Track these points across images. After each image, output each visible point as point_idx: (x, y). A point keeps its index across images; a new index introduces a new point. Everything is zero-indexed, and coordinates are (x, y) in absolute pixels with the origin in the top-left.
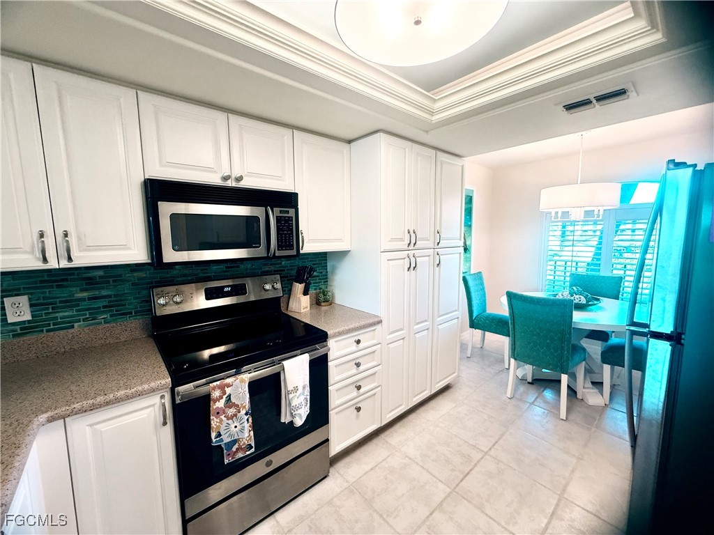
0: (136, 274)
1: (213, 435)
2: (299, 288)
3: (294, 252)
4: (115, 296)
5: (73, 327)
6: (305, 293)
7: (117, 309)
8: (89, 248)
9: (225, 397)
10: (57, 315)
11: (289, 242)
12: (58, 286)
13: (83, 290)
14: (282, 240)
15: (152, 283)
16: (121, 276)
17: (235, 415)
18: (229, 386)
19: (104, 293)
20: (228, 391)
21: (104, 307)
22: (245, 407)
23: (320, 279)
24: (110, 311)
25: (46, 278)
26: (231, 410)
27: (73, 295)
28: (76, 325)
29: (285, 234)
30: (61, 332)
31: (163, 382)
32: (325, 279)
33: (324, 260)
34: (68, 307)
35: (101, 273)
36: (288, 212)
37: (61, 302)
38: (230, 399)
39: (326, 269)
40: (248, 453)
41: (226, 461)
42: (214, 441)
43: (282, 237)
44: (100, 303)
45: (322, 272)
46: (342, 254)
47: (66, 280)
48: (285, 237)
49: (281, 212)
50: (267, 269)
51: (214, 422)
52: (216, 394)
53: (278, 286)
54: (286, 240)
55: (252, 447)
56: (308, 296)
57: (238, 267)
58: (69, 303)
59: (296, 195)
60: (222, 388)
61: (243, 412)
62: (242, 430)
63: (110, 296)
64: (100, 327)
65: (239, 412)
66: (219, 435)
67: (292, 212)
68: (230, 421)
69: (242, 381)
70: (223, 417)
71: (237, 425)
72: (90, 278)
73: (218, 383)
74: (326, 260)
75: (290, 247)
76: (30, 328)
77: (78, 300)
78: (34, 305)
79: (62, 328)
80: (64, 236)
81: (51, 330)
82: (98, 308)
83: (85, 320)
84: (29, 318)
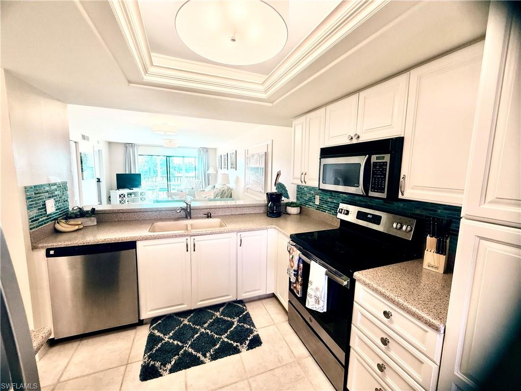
3: (384, 195)
8: (309, 179)
9: (292, 255)
10: (323, 205)
11: (381, 185)
12: (325, 194)
18: (294, 251)
21: (334, 207)
26: (292, 263)
27: (327, 199)
28: (326, 211)
29: (379, 178)
34: (326, 203)
36: (383, 158)
38: (293, 258)
44: (332, 205)
48: (378, 181)
49: (377, 158)
52: (291, 251)
54: (378, 183)
55: (299, 294)
56: (444, 256)
63: (335, 203)
64: (331, 216)
67: (389, 157)
68: (291, 268)
69: (297, 253)
73: (293, 247)
76: (319, 208)
77: (328, 202)
78: (320, 200)
79: (324, 211)
80: (305, 174)
81: (322, 211)
82: (331, 207)
83: (328, 211)
84: (319, 204)
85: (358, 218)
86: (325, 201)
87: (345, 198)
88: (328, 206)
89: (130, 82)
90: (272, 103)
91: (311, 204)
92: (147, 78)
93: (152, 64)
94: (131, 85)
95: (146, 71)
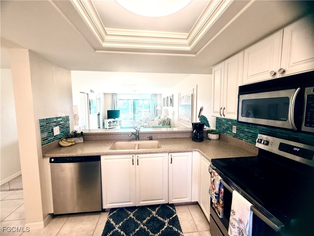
4: (254, 133)
5: (242, 140)
8: (228, 113)
9: (213, 178)
10: (240, 134)
12: (242, 125)
13: (246, 128)
14: (311, 117)
15: (266, 132)
19: (252, 131)
20: (215, 177)
21: (250, 136)
22: (215, 190)
24: (252, 139)
26: (214, 186)
27: (244, 129)
28: (243, 139)
34: (243, 133)
38: (214, 181)
52: (212, 175)
60: (214, 174)
63: (252, 133)
64: (249, 143)
69: (218, 178)
70: (211, 185)
71: (213, 194)
73: (214, 171)
76: (235, 136)
77: (245, 131)
78: (237, 129)
79: (240, 139)
80: (224, 109)
81: (238, 138)
82: (249, 136)
83: (245, 139)
84: (236, 133)
85: (280, 149)
86: (242, 131)
87: (262, 129)
88: (244, 135)
89: (95, 50)
90: (195, 54)
91: (229, 132)
92: (105, 45)
93: (106, 34)
94: (96, 51)
95: (103, 40)
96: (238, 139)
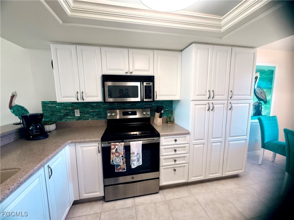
0: (104, 105)
1: (111, 160)
2: (157, 114)
3: (151, 100)
4: (99, 112)
5: (88, 119)
6: (160, 117)
7: (99, 116)
8: (87, 97)
9: (115, 149)
10: (85, 116)
11: (150, 96)
12: (86, 108)
13: (91, 109)
14: (147, 95)
15: (108, 108)
16: (100, 106)
17: (119, 156)
18: (117, 145)
19: (96, 110)
20: (117, 147)
22: (121, 154)
23: (169, 112)
24: (98, 116)
25: (83, 105)
26: (117, 154)
27: (88, 110)
28: (89, 119)
29: (148, 93)
30: (86, 120)
31: (99, 139)
32: (172, 112)
33: (171, 104)
34: (88, 114)
35: (95, 104)
36: (150, 84)
37: (86, 112)
38: (117, 150)
39: (172, 108)
40: (123, 171)
41: (116, 171)
42: (111, 162)
43: (147, 94)
44: (95, 114)
45: (170, 109)
46: (178, 101)
47: (87, 106)
49: (146, 84)
50: (146, 106)
51: (112, 156)
52: (112, 147)
53: (149, 113)
54: (148, 95)
55: (125, 170)
56: (161, 118)
57: (136, 105)
58: (88, 113)
59: (153, 77)
60: (115, 145)
61: (121, 156)
62: (120, 162)
63: (97, 112)
64: (95, 120)
65: (120, 155)
66: (113, 161)
67: (151, 84)
68: (116, 158)
69: (121, 145)
70: (114, 155)
71: (119, 160)
72: (93, 106)
73: (114, 143)
74: (172, 104)
75: (150, 98)
77: (90, 112)
80: (82, 93)
83: (91, 118)
84: (80, 116)
85: (123, 115)
88: (90, 115)
91: (69, 117)
96: (84, 121)
